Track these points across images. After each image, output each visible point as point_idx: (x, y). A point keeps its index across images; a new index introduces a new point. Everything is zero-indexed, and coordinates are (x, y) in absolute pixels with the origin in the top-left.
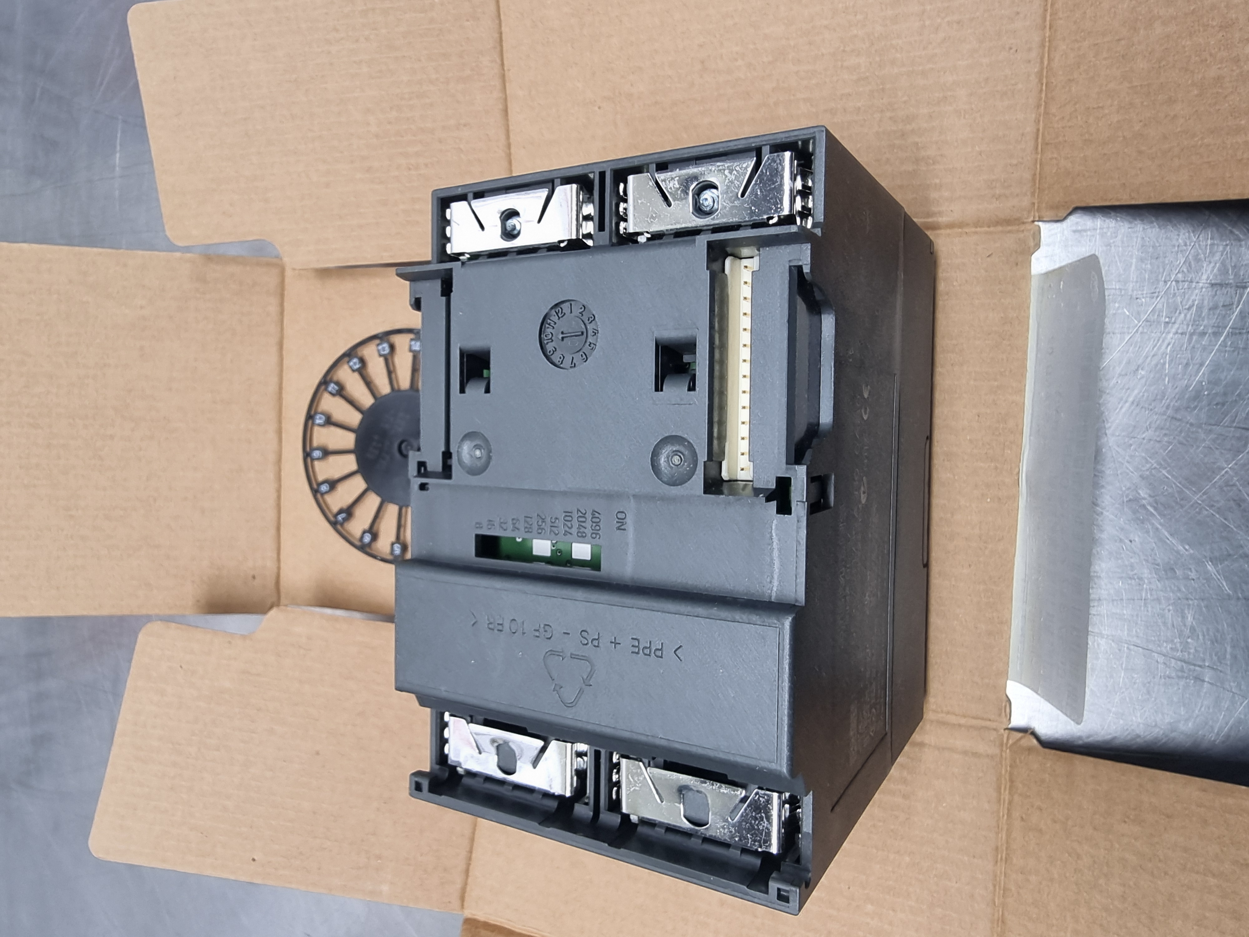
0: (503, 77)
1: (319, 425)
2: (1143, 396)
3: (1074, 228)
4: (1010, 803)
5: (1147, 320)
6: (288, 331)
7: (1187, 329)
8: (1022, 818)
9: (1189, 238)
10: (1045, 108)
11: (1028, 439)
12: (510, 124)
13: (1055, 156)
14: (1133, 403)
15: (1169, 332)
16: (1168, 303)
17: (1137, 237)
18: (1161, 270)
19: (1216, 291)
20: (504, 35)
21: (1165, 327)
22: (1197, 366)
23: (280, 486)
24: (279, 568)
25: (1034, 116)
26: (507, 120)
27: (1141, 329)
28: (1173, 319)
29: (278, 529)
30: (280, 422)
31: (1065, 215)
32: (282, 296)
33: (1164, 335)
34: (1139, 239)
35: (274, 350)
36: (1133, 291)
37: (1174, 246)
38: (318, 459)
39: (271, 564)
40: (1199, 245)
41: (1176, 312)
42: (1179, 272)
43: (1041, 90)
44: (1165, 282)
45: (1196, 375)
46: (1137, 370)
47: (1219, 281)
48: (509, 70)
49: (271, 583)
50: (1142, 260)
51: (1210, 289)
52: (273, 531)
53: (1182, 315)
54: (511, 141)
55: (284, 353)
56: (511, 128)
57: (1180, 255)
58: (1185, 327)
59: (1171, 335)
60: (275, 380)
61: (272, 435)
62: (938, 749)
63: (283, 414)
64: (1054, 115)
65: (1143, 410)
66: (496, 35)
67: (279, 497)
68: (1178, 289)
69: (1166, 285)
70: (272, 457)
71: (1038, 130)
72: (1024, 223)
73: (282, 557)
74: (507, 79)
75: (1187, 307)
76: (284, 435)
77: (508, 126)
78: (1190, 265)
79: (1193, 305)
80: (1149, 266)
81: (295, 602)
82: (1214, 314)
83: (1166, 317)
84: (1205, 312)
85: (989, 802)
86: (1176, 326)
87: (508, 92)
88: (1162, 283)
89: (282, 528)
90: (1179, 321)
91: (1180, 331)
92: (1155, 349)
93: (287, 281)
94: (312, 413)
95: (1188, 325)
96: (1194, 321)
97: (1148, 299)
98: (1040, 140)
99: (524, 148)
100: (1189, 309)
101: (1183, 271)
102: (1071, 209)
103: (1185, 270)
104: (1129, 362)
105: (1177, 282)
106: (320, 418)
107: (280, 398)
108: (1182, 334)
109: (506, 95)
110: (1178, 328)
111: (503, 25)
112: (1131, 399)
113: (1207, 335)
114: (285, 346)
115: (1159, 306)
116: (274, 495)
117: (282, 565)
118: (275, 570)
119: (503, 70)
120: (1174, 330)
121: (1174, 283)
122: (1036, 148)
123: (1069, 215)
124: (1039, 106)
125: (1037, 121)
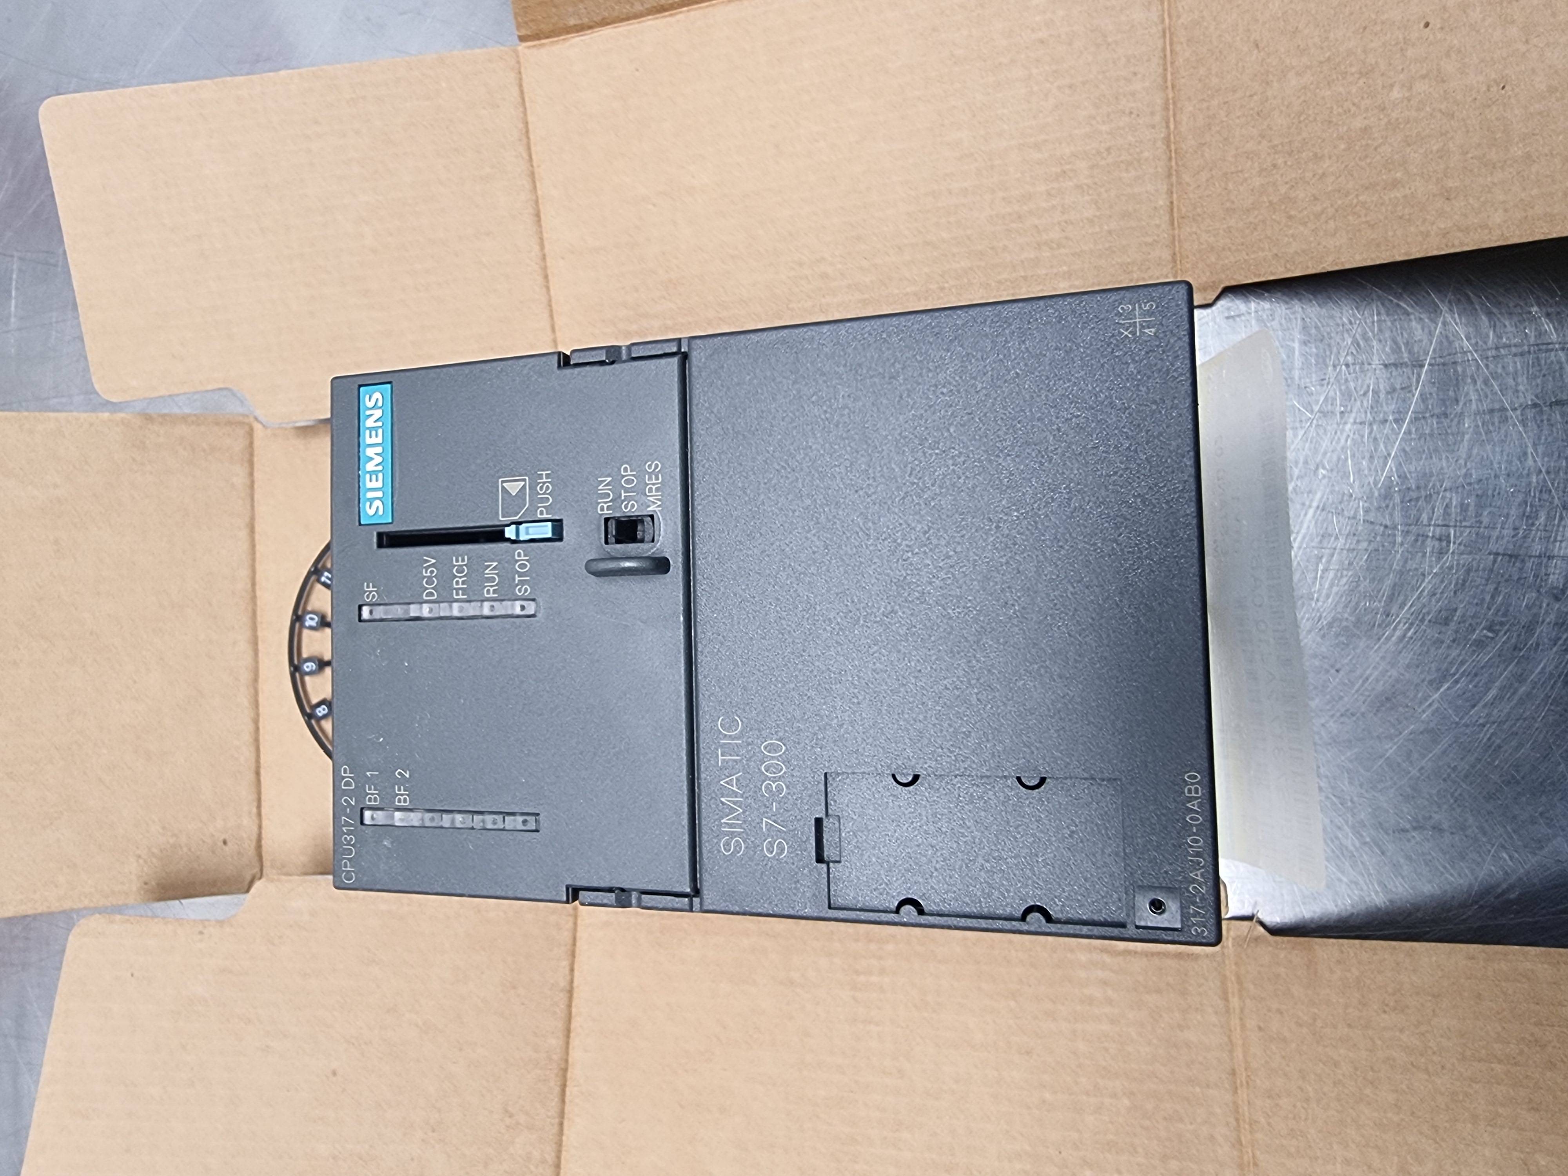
0: (532, 175)
1: (311, 628)
2: (1328, 499)
3: (1226, 315)
4: (1242, 1010)
5: (1320, 411)
6: (261, 509)
7: (1366, 417)
8: (1259, 1027)
9: (1354, 315)
10: (1178, 176)
12: (544, 230)
13: (1194, 229)
14: (1318, 507)
15: (1346, 423)
16: (1340, 390)
17: (1296, 319)
18: (1328, 353)
19: (1391, 373)
20: (531, 127)
21: (1341, 418)
22: (1381, 461)
23: (258, 715)
24: (260, 827)
25: (1165, 187)
26: (540, 226)
27: (1315, 421)
28: (1349, 408)
29: (258, 773)
30: (254, 629)
31: (1214, 297)
32: (251, 463)
33: (1341, 427)
34: (1299, 320)
35: (243, 534)
36: (1300, 379)
37: (1338, 325)
38: (311, 673)
39: (248, 824)
40: (1366, 323)
41: (1350, 400)
42: (1347, 354)
43: (1170, 159)
44: (1334, 366)
45: (1383, 470)
46: (1317, 468)
47: (1392, 361)
48: (539, 166)
49: (250, 847)
50: (1305, 343)
51: (1384, 371)
52: (251, 776)
53: (1359, 403)
54: (546, 251)
55: (257, 537)
56: (545, 236)
57: (1346, 335)
58: (1363, 416)
59: (1348, 426)
60: (245, 572)
61: (244, 646)
62: (1146, 956)
63: (259, 619)
64: (1188, 184)
65: (1330, 515)
66: (521, 126)
67: (257, 729)
68: (1349, 374)
69: (1335, 370)
70: (245, 676)
71: (1172, 203)
73: (264, 811)
74: (537, 176)
75: (1362, 392)
76: (261, 647)
77: (541, 232)
78: (1358, 344)
79: (1368, 391)
80: (1314, 350)
81: (284, 870)
82: (1392, 399)
83: (1341, 405)
84: (1382, 396)
85: (1216, 1013)
86: (1353, 415)
87: (539, 193)
88: (1330, 368)
89: (263, 772)
90: (1355, 410)
91: (1358, 421)
92: (1334, 443)
93: (257, 443)
94: (300, 613)
95: (1366, 412)
96: (1372, 407)
97: (1318, 387)
98: (1175, 214)
99: (563, 258)
100: (1365, 394)
101: (1352, 353)
102: (1219, 290)
103: (1355, 352)
104: (1306, 462)
105: (1347, 365)
106: (312, 619)
107: (254, 598)
108: (1361, 423)
109: (537, 197)
110: (1355, 419)
111: (529, 112)
112: (1315, 504)
113: (1388, 423)
114: (257, 528)
115: (1332, 394)
116: (251, 727)
117: (265, 823)
118: (255, 828)
119: (532, 166)
120: (1351, 420)
121: (1344, 367)
122: (1172, 224)
123: (1218, 298)
124: (1169, 175)
125: (1170, 192)
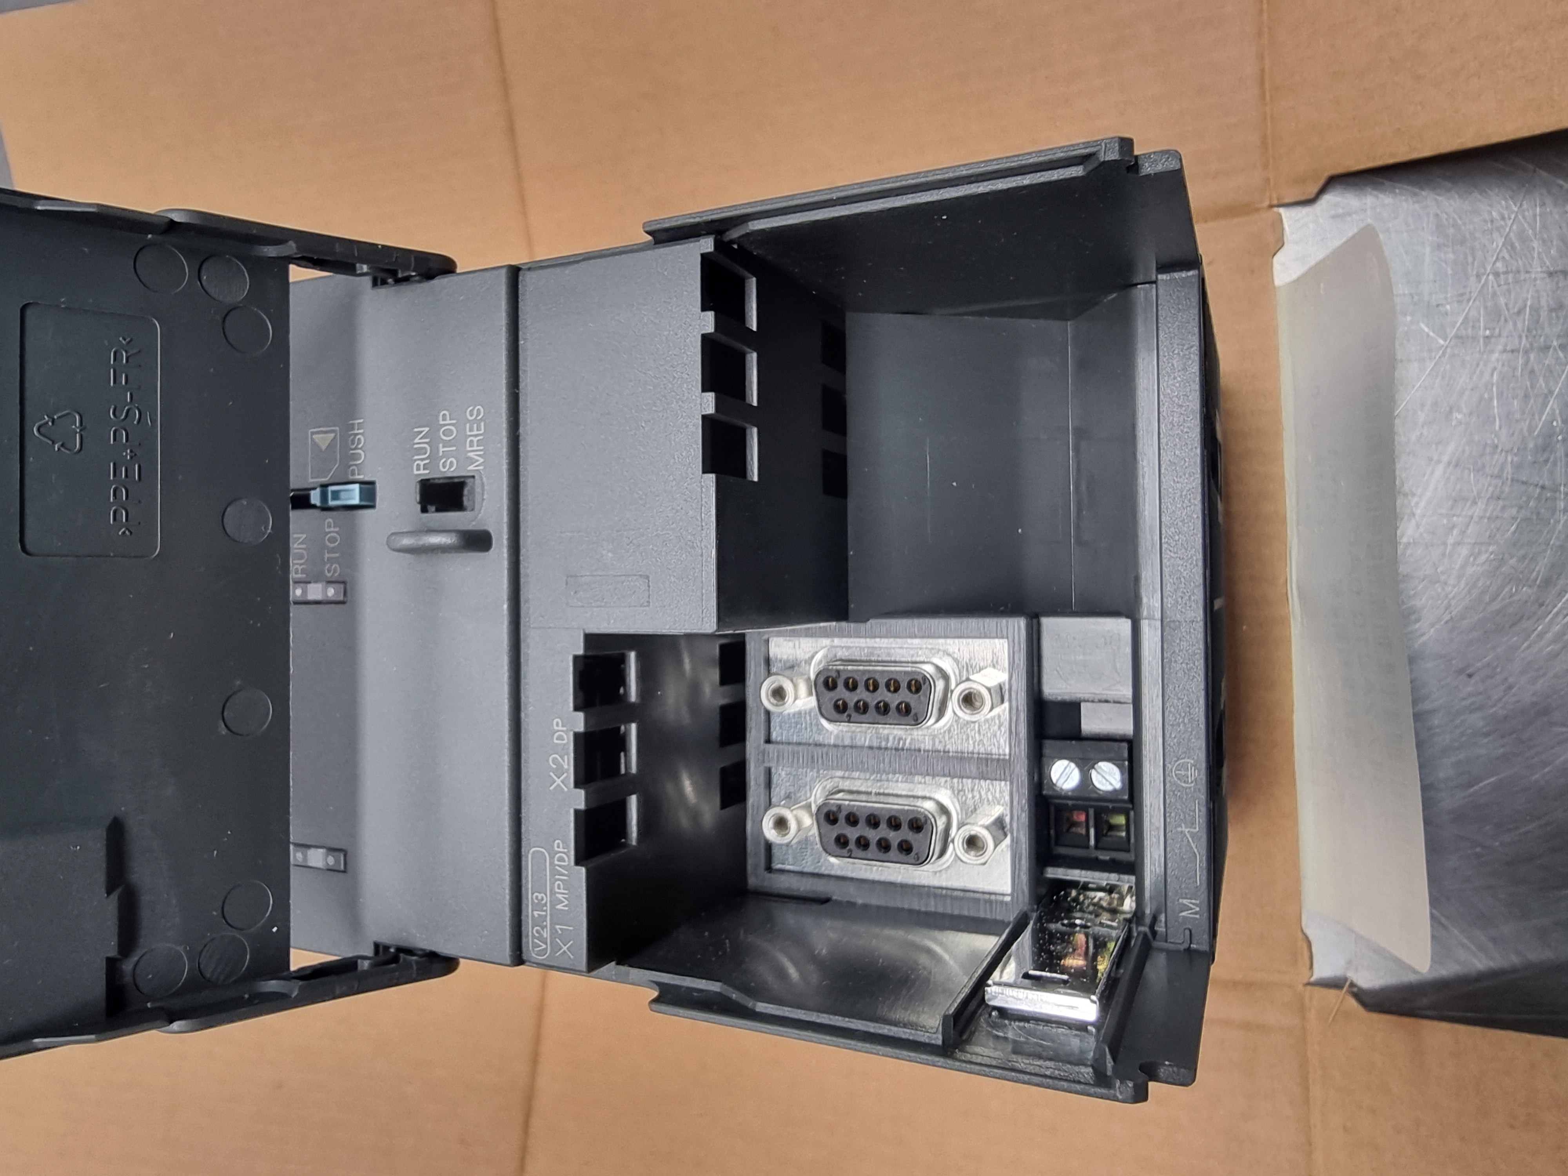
2: (1464, 451)
3: (1333, 212)
5: (1457, 337)
7: (1520, 343)
8: (1344, 1127)
9: (1507, 208)
10: (1271, 35)
11: (1295, 531)
13: (1292, 103)
14: (1449, 463)
15: (1492, 352)
16: (1486, 308)
17: (1428, 214)
18: (1470, 259)
19: (1557, 283)
21: (1486, 344)
22: (1540, 400)
25: (1254, 49)
27: (1449, 350)
28: (1497, 331)
31: (1316, 189)
33: (1485, 356)
34: (1432, 218)
36: (1431, 294)
37: (1485, 221)
40: (1524, 217)
41: (1499, 321)
42: (1497, 259)
43: (1261, 12)
44: (1478, 276)
45: (1541, 414)
46: (1451, 412)
47: (1560, 268)
50: (1439, 247)
51: (1548, 280)
53: (1511, 324)
54: (522, 168)
57: (1496, 235)
58: (1517, 341)
59: (1496, 355)
64: (1285, 44)
65: (1466, 472)
68: (1499, 286)
69: (1480, 282)
71: (1263, 70)
72: (1257, 210)
75: (1516, 310)
78: (1513, 247)
79: (1525, 306)
80: (1451, 256)
82: (1558, 318)
83: (1486, 329)
84: (1544, 314)
85: (1291, 1103)
86: (1503, 340)
88: (1473, 279)
90: (1505, 334)
91: (1508, 348)
92: (1475, 378)
95: (1520, 337)
96: (1529, 330)
97: (1455, 305)
98: (1267, 85)
100: (1519, 313)
101: (1503, 258)
102: (1324, 180)
103: (1507, 256)
104: (1435, 404)
105: (1497, 274)
108: (1513, 351)
110: (1506, 345)
112: (1445, 459)
113: (1551, 350)
115: (1474, 313)
120: (1500, 347)
121: (1491, 277)
122: (1263, 97)
123: (1322, 191)
124: (1260, 34)
125: (1261, 57)
